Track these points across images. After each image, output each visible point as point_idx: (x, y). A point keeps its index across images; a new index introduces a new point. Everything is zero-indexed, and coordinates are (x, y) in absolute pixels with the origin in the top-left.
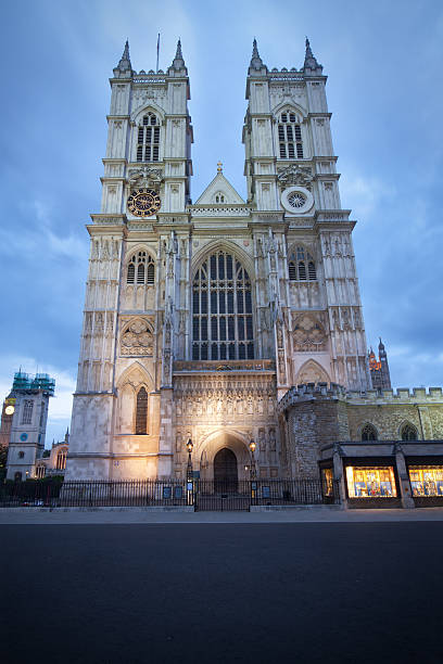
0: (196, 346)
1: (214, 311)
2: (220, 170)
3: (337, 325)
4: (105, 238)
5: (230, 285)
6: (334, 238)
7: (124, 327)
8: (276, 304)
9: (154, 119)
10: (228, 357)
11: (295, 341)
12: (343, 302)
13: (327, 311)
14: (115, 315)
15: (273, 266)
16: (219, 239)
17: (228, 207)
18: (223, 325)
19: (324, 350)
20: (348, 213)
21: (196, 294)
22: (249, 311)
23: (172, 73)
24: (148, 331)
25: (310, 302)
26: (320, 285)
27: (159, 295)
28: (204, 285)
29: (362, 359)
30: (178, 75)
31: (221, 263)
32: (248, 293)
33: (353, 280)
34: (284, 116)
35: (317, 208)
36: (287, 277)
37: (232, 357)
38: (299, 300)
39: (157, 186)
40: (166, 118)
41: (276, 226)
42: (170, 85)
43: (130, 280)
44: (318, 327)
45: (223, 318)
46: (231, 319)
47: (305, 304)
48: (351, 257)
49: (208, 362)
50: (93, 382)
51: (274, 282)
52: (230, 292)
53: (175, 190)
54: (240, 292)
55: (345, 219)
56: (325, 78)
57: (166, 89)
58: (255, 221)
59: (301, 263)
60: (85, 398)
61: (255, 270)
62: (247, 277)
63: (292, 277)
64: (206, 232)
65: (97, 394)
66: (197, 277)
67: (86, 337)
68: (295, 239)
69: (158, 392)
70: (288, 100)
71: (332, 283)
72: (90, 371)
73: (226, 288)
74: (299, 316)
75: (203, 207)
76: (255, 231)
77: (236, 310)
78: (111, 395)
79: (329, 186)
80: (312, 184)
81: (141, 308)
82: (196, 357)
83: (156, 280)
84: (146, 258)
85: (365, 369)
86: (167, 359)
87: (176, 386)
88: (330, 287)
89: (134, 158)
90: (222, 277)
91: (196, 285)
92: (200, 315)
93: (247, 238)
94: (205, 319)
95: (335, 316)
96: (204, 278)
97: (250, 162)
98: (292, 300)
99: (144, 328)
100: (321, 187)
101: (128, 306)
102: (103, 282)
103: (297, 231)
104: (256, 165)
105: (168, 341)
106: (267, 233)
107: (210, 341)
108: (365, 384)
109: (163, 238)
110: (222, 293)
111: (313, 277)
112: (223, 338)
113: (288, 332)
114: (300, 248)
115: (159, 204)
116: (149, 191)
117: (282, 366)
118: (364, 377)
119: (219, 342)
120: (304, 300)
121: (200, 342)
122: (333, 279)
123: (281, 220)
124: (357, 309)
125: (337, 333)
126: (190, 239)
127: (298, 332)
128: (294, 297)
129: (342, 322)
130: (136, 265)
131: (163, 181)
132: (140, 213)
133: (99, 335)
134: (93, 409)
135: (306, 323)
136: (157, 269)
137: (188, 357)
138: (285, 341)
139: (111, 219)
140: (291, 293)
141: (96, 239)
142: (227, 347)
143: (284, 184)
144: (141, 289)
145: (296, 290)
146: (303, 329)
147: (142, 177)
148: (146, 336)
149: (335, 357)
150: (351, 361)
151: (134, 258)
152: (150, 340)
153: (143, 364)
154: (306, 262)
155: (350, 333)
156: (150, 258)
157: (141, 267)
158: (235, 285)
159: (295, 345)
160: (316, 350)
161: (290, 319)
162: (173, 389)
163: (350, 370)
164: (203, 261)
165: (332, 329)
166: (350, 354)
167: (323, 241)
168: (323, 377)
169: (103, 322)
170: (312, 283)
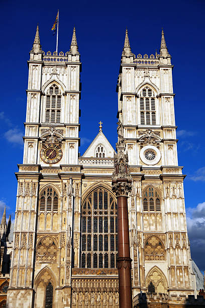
0: (84, 255)
1: (95, 231)
3: (171, 244)
5: (106, 213)
6: (172, 185)
7: (38, 241)
9: (57, 89)
10: (103, 265)
11: (146, 253)
12: (175, 229)
13: (166, 234)
14: (34, 234)
15: (133, 205)
16: (100, 182)
19: (164, 260)
21: (84, 219)
22: (117, 231)
24: (54, 244)
25: (156, 226)
26: (163, 215)
27: (62, 221)
28: (90, 213)
29: (186, 268)
30: (74, 59)
31: (101, 197)
33: (183, 214)
34: (144, 91)
36: (142, 209)
37: (106, 266)
39: (60, 142)
40: (66, 92)
41: (136, 176)
42: (69, 67)
43: (42, 208)
44: (160, 244)
45: (101, 236)
46: (106, 236)
47: (153, 228)
48: (182, 198)
50: (20, 280)
52: (106, 218)
53: (72, 147)
54: (112, 219)
57: (66, 68)
59: (151, 199)
62: (116, 208)
63: (145, 209)
64: (91, 178)
65: (22, 289)
66: (85, 207)
67: (15, 249)
68: (148, 183)
70: (147, 80)
71: (169, 215)
72: (18, 273)
73: (103, 215)
74: (150, 236)
78: (31, 289)
79: (170, 147)
80: (160, 144)
81: (49, 229)
83: (60, 209)
84: (53, 193)
85: (188, 274)
86: (68, 268)
88: (168, 219)
90: (101, 208)
92: (87, 233)
94: (90, 236)
95: (171, 238)
96: (89, 208)
99: (51, 242)
100: (166, 147)
102: (26, 212)
105: (69, 255)
107: (93, 251)
109: (64, 181)
110: (101, 218)
111: (159, 209)
112: (101, 249)
113: (142, 248)
114: (151, 189)
115: (61, 156)
116: (54, 145)
117: (136, 274)
119: (98, 252)
120: (153, 225)
121: (87, 252)
122: (170, 213)
123: (139, 171)
124: (184, 234)
125: (171, 250)
126: (81, 182)
127: (149, 247)
129: (175, 242)
130: (46, 197)
131: (64, 140)
132: (48, 162)
133: (24, 248)
134: (20, 299)
135: (154, 241)
138: (138, 258)
139: (31, 166)
140: (144, 220)
141: (21, 181)
142: (104, 256)
143: (142, 144)
144: (49, 215)
145: (147, 218)
146: (151, 245)
147: (50, 136)
148: (52, 247)
149: (170, 267)
150: (179, 269)
151: (45, 192)
152: (55, 250)
153: (50, 268)
154: (155, 199)
155: (179, 250)
156: (55, 192)
157: (49, 199)
158: (109, 213)
159: (146, 256)
160: (159, 259)
161: (143, 240)
162: (71, 287)
163: (178, 274)
164: (89, 196)
165: (168, 247)
166: (179, 264)
167: (165, 187)
168: (163, 278)
169: (26, 239)
170: (157, 213)
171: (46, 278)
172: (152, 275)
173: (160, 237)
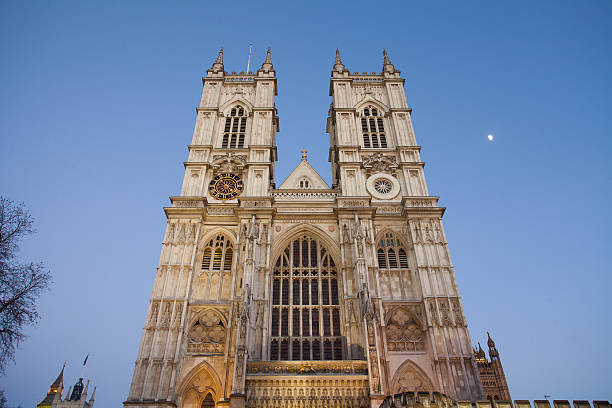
0: (275, 342)
1: (296, 302)
2: (305, 157)
3: (434, 318)
4: (182, 221)
5: (314, 273)
6: (424, 224)
7: (194, 318)
8: (366, 295)
9: (241, 111)
10: (311, 357)
11: (389, 338)
12: (438, 293)
13: (423, 301)
14: (185, 304)
16: (302, 224)
17: (312, 192)
18: (306, 317)
19: (423, 349)
21: (276, 282)
22: (335, 302)
23: (261, 74)
24: (221, 323)
25: (403, 292)
26: (413, 273)
27: (236, 282)
28: (286, 273)
29: (468, 361)
30: (266, 75)
31: (305, 249)
32: (334, 282)
33: (448, 269)
34: (366, 110)
35: (404, 194)
36: (377, 265)
37: (316, 358)
38: (391, 290)
39: (241, 171)
40: (253, 110)
41: (363, 211)
42: (259, 84)
43: (205, 266)
44: (413, 321)
45: (306, 310)
46: (315, 311)
47: (397, 296)
48: (443, 244)
49: (288, 362)
50: (151, 386)
51: (361, 270)
52: (315, 281)
53: (259, 175)
54: (325, 282)
55: (434, 205)
56: (403, 81)
57: (255, 87)
58: (341, 205)
59: (391, 250)
60: (137, 407)
61: (341, 257)
62: (333, 264)
63: (382, 263)
64: (290, 217)
65: (153, 402)
66: (278, 264)
67: (149, 330)
68: (383, 225)
69: (227, 401)
70: (369, 97)
71: (425, 272)
72: (149, 372)
73: (310, 276)
74: (395, 307)
75: (287, 192)
76: (340, 216)
77: (321, 301)
78: (169, 404)
79: (414, 173)
80: (398, 171)
81: (215, 298)
82: (274, 357)
83: (234, 267)
84: (225, 242)
85: (473, 373)
86: (240, 359)
87: (249, 392)
88: (423, 275)
89: (220, 145)
90: (305, 265)
91: (277, 273)
92: (281, 306)
93: (331, 223)
94: (286, 311)
95: (432, 309)
96: (285, 265)
97: (335, 150)
98: (383, 290)
99: (216, 320)
100: (407, 174)
101: (199, 294)
102: (176, 267)
103: (385, 217)
104: (340, 153)
105: (243, 336)
106: (354, 219)
107: (291, 337)
109: (243, 221)
110: (305, 281)
111: (404, 265)
112: (306, 333)
113: (380, 327)
114: (389, 235)
115: (241, 189)
116: (232, 175)
117: (375, 369)
118: (472, 383)
119: (301, 338)
120: (397, 290)
121: (280, 338)
122: (426, 268)
123: (367, 205)
124: (456, 300)
125: (436, 329)
126: (272, 223)
127: (392, 327)
128: (385, 286)
129: (440, 315)
130: (214, 249)
131: (247, 167)
132: (221, 197)
133: (166, 328)
135: (400, 317)
136: (236, 254)
137: (266, 357)
138: (377, 338)
139: (191, 201)
140: (381, 282)
141: (173, 221)
142: (311, 345)
143: (369, 171)
144: (216, 275)
145: (386, 279)
146: (396, 323)
147: (226, 162)
148: (218, 329)
149: (437, 359)
150: (455, 364)
151: (211, 242)
152: (222, 334)
153: (212, 365)
154: (396, 250)
155: (450, 329)
156: (228, 242)
157: (219, 252)
158: (320, 273)
159: (388, 343)
160: (413, 349)
161: (382, 312)
162: (245, 396)
163: (455, 374)
164: (285, 247)
165: (430, 324)
166: (453, 354)
167: (412, 227)
168: (424, 383)
169: (170, 312)
170: (403, 272)
171: (202, 385)
172: (404, 379)
173: (413, 309)
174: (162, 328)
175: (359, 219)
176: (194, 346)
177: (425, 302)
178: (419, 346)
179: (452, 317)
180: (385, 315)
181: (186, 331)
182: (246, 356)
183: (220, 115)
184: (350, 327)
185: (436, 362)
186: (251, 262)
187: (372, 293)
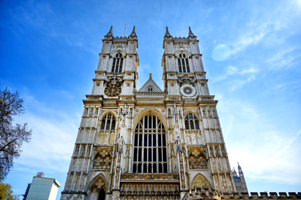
0: (135, 165)
1: (145, 145)
2: (151, 77)
3: (212, 153)
4: (91, 106)
5: (154, 131)
6: (207, 109)
7: (96, 152)
8: (179, 142)
9: (121, 55)
10: (152, 171)
11: (190, 163)
12: (213, 141)
13: (206, 146)
14: (92, 146)
15: (177, 121)
16: (149, 108)
17: (154, 93)
18: (150, 152)
19: (206, 168)
20: (214, 96)
21: (136, 136)
22: (164, 145)
23: (130, 38)
24: (109, 155)
25: (197, 141)
26: (202, 132)
27: (117, 136)
28: (141, 131)
29: (228, 174)
30: (133, 38)
31: (150, 120)
32: (164, 136)
33: (219, 130)
34: (180, 55)
35: (198, 94)
36: (184, 128)
37: (155, 172)
38: (191, 140)
39: (120, 83)
40: (126, 55)
41: (178, 102)
42: (129, 43)
43: (102, 127)
44: (202, 155)
45: (150, 149)
46: (155, 150)
47: (194, 143)
48: (217, 118)
49: (141, 174)
50: (74, 185)
51: (177, 130)
52: (155, 136)
53: (129, 85)
54: (159, 136)
55: (212, 100)
56: (198, 41)
57: (127, 44)
58: (167, 99)
59: (191, 121)
60: (68, 195)
61: (166, 123)
62: (163, 127)
63: (187, 128)
64: (143, 105)
66: (137, 127)
67: (74, 158)
68: (188, 109)
69: (111, 193)
70: (182, 49)
71: (208, 131)
72: (74, 178)
73: (152, 133)
74: (191, 148)
75: (142, 93)
76: (167, 105)
77: (157, 145)
78: (83, 193)
79: (203, 84)
80: (195, 83)
81: (106, 143)
82: (134, 171)
83: (116, 128)
84: (112, 117)
85: (230, 180)
86: (118, 172)
87: (122, 188)
88: (207, 133)
89: (110, 71)
90: (150, 127)
91: (136, 131)
92: (138, 147)
93: (163, 108)
94: (140, 149)
95: (211, 149)
96: (141, 127)
97: (165, 74)
98: (187, 140)
99: (107, 153)
100: (199, 85)
101: (99, 141)
102: (88, 128)
103: (188, 105)
104: (167, 75)
105: (119, 161)
106: (173, 106)
107: (143, 162)
108: (231, 189)
109: (121, 107)
110: (150, 135)
111: (198, 128)
112: (150, 160)
113: (186, 157)
114: (191, 114)
115: (120, 92)
116: (116, 85)
117: (183, 177)
118: (230, 185)
119: (148, 163)
120: (194, 140)
121: (138, 162)
122: (208, 129)
123: (180, 99)
124: (223, 145)
125: (213, 158)
126: (135, 108)
127: (192, 158)
128: (188, 138)
129: (215, 152)
130: (106, 120)
131: (123, 81)
132: (110, 96)
133: (82, 157)
135: (196, 153)
136: (117, 122)
137: (130, 171)
138: (184, 163)
139: (96, 97)
140: (186, 136)
141: (87, 107)
142: (152, 165)
143: (181, 83)
144: (107, 132)
145: (189, 135)
146: (194, 156)
147: (113, 79)
148: (108, 158)
149: (213, 173)
150: (222, 175)
151: (105, 116)
152: (110, 161)
153: (104, 175)
154: (194, 120)
155: (220, 158)
156: (114, 116)
157: (109, 121)
158: (157, 131)
159: (190, 165)
160: (202, 168)
161: (187, 150)
162: (119, 190)
163: (222, 180)
164: (141, 119)
165: (210, 156)
166: (221, 171)
167: (202, 109)
168: (207, 184)
169: (85, 150)
170: (197, 131)
171: (100, 185)
172: (197, 182)
173: (202, 149)
174: (80, 157)
175: (176, 106)
176: (96, 166)
177: (208, 145)
178: (204, 167)
179: (221, 152)
180: (188, 152)
181: (93, 158)
182: (120, 171)
183: (110, 57)
184: (171, 157)
185: (212, 175)
186: (124, 126)
187: (182, 141)
